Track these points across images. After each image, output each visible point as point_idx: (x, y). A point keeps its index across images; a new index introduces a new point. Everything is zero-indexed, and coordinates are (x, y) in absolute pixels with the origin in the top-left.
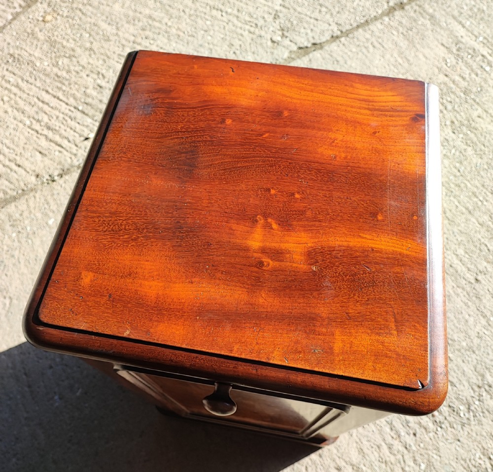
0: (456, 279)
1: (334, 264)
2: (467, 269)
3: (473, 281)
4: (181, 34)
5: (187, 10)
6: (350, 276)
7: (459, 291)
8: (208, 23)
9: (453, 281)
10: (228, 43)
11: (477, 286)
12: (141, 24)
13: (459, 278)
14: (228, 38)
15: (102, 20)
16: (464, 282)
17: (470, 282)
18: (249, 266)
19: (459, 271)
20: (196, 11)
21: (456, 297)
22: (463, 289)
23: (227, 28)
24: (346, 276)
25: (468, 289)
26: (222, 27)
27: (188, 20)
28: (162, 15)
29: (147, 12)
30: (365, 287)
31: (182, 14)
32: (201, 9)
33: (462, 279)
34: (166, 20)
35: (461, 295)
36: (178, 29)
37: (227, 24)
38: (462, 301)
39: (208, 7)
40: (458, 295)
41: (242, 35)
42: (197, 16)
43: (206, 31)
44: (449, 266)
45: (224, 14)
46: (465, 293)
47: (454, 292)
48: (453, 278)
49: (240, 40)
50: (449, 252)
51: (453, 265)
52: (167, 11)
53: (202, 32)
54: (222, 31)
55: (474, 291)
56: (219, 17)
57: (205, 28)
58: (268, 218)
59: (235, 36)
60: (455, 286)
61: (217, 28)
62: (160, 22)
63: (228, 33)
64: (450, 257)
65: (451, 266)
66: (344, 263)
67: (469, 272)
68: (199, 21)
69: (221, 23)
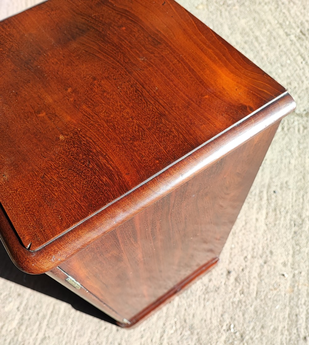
0: (292, 324)
1: (74, 144)
2: (305, 326)
3: (302, 336)
4: (265, 58)
5: (283, 47)
6: (73, 158)
7: (286, 333)
8: (289, 62)
9: (288, 324)
10: (289, 81)
11: (301, 341)
12: (247, 38)
13: (294, 326)
14: (292, 78)
15: (227, 24)
16: (295, 331)
17: (299, 335)
18: (32, 107)
19: (299, 323)
20: (288, 50)
21: (279, 334)
22: (290, 334)
23: (297, 72)
24: (72, 155)
25: (293, 338)
26: (295, 69)
27: (277, 53)
28: (265, 41)
29: (258, 33)
30: (73, 170)
31: (278, 47)
32: (292, 51)
33: (296, 329)
34: (264, 45)
35: (285, 336)
36: (267, 55)
37: (300, 69)
38: (281, 339)
39: (297, 53)
40: (282, 334)
41: (303, 82)
42: (285, 53)
43: (282, 66)
44: (295, 314)
45: (304, 62)
46: (288, 338)
47: (282, 331)
48: (290, 323)
49: (298, 84)
50: (304, 307)
51: (299, 316)
52: (270, 40)
53: (279, 65)
54: (293, 72)
55: (296, 342)
56: (299, 62)
57: (284, 64)
58: (74, 93)
59: (298, 80)
60: (286, 327)
61: (291, 68)
62: (260, 44)
63: (295, 75)
64: (301, 310)
65: (296, 315)
66: (80, 148)
67: (305, 330)
68: (284, 58)
69: (297, 67)
